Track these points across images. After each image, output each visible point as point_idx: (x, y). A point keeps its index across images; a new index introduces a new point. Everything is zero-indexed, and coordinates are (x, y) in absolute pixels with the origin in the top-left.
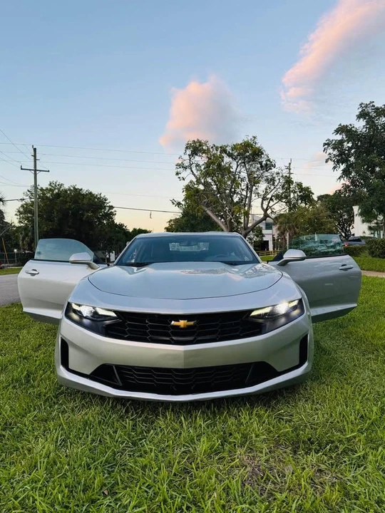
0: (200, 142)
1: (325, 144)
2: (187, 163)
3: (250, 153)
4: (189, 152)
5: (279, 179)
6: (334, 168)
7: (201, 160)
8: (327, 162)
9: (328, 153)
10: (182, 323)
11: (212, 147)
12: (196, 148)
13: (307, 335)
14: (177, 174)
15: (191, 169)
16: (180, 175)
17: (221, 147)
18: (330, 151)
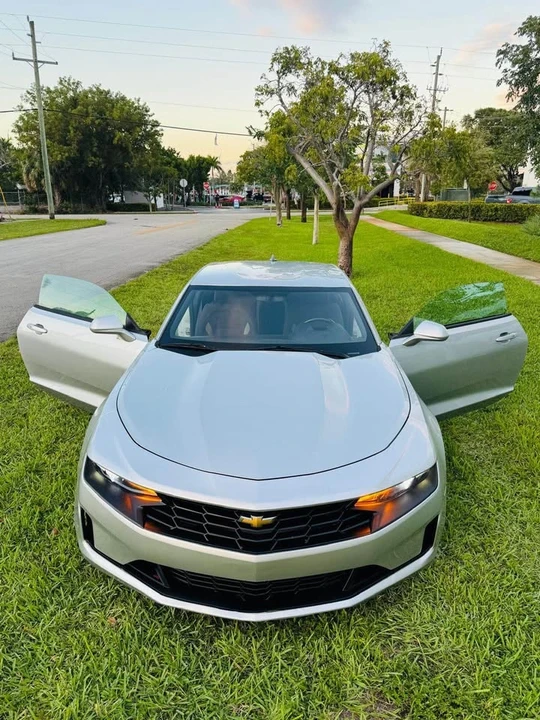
0: (296, 52)
1: (500, 52)
2: (273, 86)
3: (376, 73)
4: (277, 67)
5: (420, 117)
6: (509, 95)
7: (297, 80)
8: (498, 84)
9: (503, 68)
10: (254, 521)
11: (316, 63)
12: (289, 61)
13: (437, 517)
14: (257, 104)
15: (280, 96)
16: (261, 107)
17: (331, 65)
18: (507, 65)
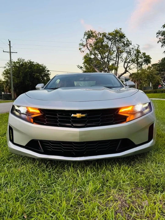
0: (92, 31)
1: (157, 33)
2: (85, 43)
3: (118, 36)
4: (86, 37)
5: (133, 51)
6: (162, 46)
7: (92, 41)
8: (158, 43)
9: (159, 38)
10: (78, 115)
11: (98, 34)
12: (90, 35)
13: (153, 124)
14: (80, 49)
15: (87, 46)
16: (81, 50)
17: (103, 34)
18: (160, 37)
